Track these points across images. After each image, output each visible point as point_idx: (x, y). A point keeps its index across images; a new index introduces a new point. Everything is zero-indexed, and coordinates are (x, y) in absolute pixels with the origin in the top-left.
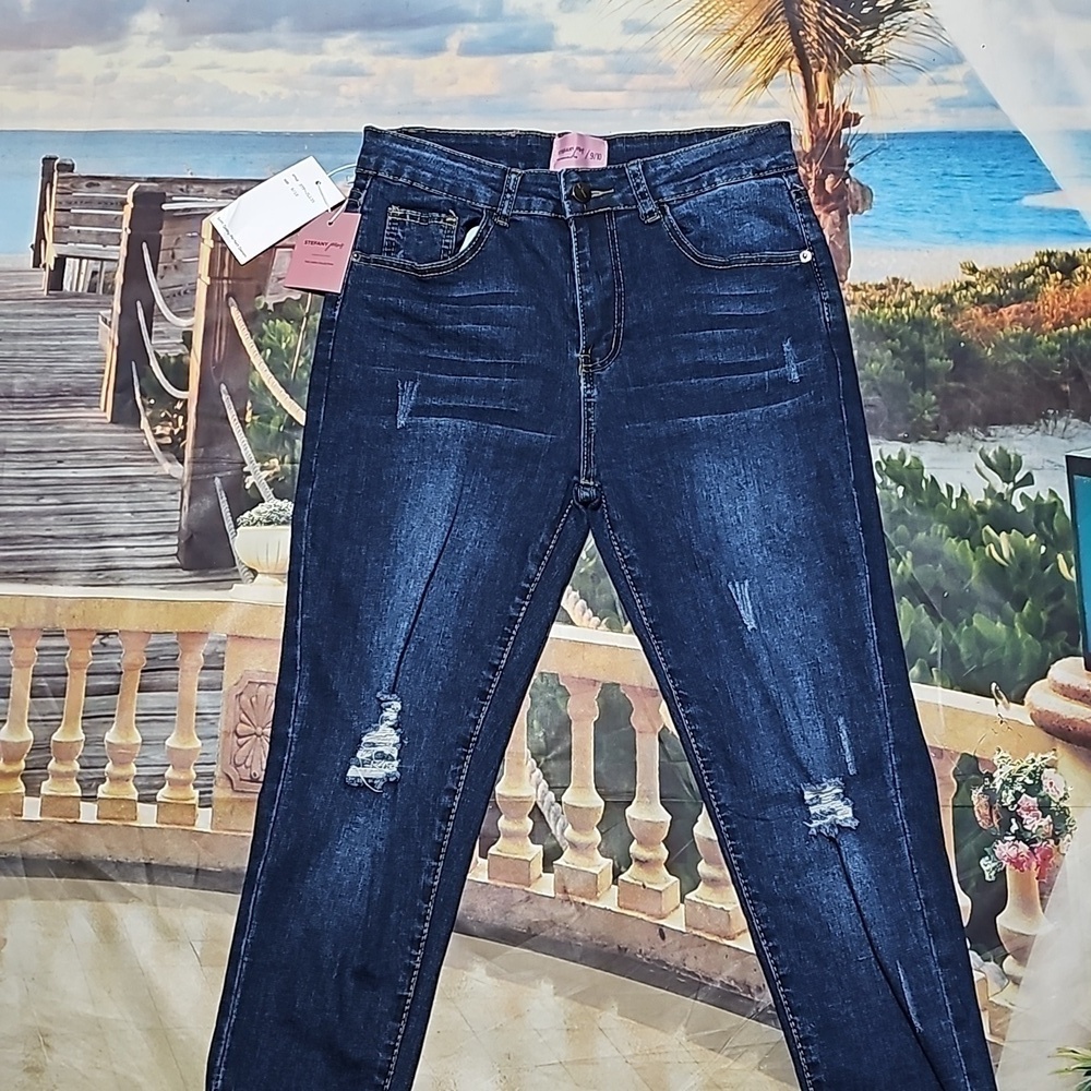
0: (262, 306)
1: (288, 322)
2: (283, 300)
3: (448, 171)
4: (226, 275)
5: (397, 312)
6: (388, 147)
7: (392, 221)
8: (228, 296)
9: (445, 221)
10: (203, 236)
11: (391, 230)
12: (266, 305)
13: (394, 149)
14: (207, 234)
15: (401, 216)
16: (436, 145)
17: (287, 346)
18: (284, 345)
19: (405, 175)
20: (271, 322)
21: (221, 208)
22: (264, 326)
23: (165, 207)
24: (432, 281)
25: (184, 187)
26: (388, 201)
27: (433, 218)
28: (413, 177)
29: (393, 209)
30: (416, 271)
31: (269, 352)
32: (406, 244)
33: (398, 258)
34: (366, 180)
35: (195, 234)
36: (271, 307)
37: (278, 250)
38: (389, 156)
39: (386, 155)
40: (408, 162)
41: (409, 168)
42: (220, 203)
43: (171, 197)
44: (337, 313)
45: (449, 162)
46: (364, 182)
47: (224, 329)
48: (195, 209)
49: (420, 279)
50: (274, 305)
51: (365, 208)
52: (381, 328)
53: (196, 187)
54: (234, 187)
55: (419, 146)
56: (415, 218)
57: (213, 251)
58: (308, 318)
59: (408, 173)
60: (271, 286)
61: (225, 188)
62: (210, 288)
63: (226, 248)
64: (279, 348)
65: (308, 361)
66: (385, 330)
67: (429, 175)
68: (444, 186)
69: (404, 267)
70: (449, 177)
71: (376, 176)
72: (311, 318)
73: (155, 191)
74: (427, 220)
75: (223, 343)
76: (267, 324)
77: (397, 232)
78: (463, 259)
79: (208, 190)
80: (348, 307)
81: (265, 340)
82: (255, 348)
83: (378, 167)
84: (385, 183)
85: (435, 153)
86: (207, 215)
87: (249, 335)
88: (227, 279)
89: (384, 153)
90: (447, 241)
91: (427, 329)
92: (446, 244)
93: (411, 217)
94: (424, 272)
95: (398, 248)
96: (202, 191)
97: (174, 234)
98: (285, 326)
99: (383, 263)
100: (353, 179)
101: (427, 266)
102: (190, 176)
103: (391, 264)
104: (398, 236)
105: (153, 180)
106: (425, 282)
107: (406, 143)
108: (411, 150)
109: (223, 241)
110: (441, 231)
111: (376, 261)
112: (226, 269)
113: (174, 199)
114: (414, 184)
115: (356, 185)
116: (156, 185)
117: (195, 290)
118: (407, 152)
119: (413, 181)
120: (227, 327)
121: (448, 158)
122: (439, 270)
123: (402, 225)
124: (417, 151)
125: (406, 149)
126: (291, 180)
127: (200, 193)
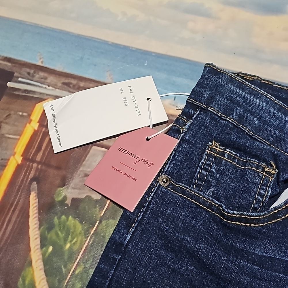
0: (60, 198)
1: (81, 223)
2: (83, 196)
3: (276, 123)
4: (38, 158)
5: (192, 255)
6: (223, 86)
7: (209, 155)
8: (33, 180)
9: (263, 171)
10: (32, 118)
11: (206, 164)
12: (65, 198)
13: (229, 90)
14: (36, 116)
15: (219, 153)
16: (269, 96)
17: (70, 248)
18: (68, 246)
19: (234, 116)
20: (63, 217)
21: (57, 97)
22: (56, 220)
23: (9, 84)
24: (237, 230)
25: (32, 71)
26: (210, 135)
27: (251, 164)
28: (241, 119)
29: (213, 144)
30: (223, 215)
31: (51, 248)
32: (218, 182)
33: (207, 194)
34: (195, 110)
35: (25, 114)
36: (68, 202)
37: (94, 147)
38: (222, 94)
39: (220, 93)
40: (240, 104)
41: (238, 110)
42: (57, 92)
43: (18, 77)
44: (129, 237)
45: (278, 114)
46: (192, 112)
47: (17, 212)
48: (34, 92)
49: (224, 225)
50: (73, 200)
51: (187, 137)
52: (169, 267)
53: (42, 74)
54: (74, 82)
55: (252, 92)
56: (233, 159)
57: (35, 134)
58: (100, 222)
59: (237, 115)
60: (76, 180)
61: (66, 81)
62: (19, 168)
63: (47, 134)
64: (62, 248)
65: (86, 270)
66: (173, 270)
67: (257, 122)
68: (269, 135)
69: (210, 206)
70: (275, 128)
71: (204, 110)
72: (104, 222)
73: (7, 69)
74: (244, 164)
75: (10, 228)
76: (59, 218)
77: (211, 167)
78: (275, 216)
79: (51, 79)
80: (142, 233)
81: (52, 235)
82: (38, 241)
83: (209, 102)
84: (212, 118)
85: (267, 103)
86: (42, 100)
87: (37, 226)
88: (39, 163)
89: (217, 90)
90: (262, 192)
91: (218, 284)
92: (260, 194)
93: (229, 157)
94: (231, 219)
95: (209, 184)
96: (46, 78)
97: (8, 109)
98: (75, 226)
99: (191, 196)
100: (183, 106)
101: (236, 213)
102: (40, 64)
103: (198, 199)
104: (211, 172)
105: (9, 60)
106: (228, 228)
107: (241, 86)
108: (244, 94)
109: (47, 127)
110: (258, 180)
111: (183, 192)
112: (40, 154)
113: (20, 79)
114: (241, 126)
115: (184, 113)
116: (9, 64)
117: (5, 166)
118: (241, 95)
119: (240, 123)
120: (20, 211)
121: (279, 110)
122: (247, 221)
123: (218, 162)
124: (249, 96)
125: (240, 92)
126: (126, 90)
127: (43, 81)
